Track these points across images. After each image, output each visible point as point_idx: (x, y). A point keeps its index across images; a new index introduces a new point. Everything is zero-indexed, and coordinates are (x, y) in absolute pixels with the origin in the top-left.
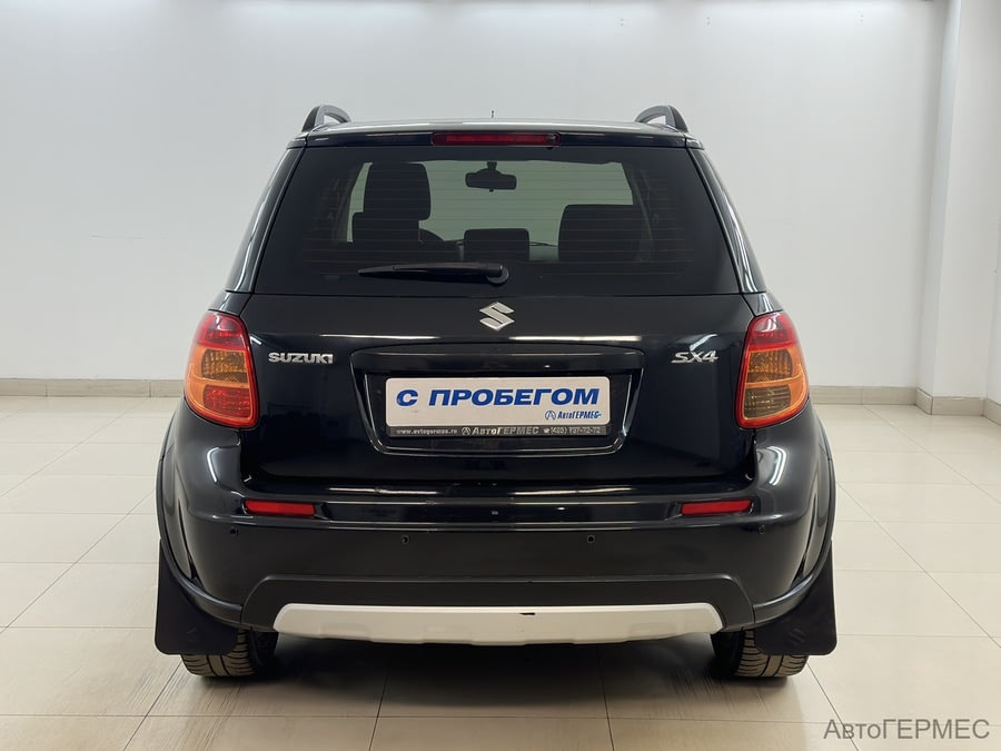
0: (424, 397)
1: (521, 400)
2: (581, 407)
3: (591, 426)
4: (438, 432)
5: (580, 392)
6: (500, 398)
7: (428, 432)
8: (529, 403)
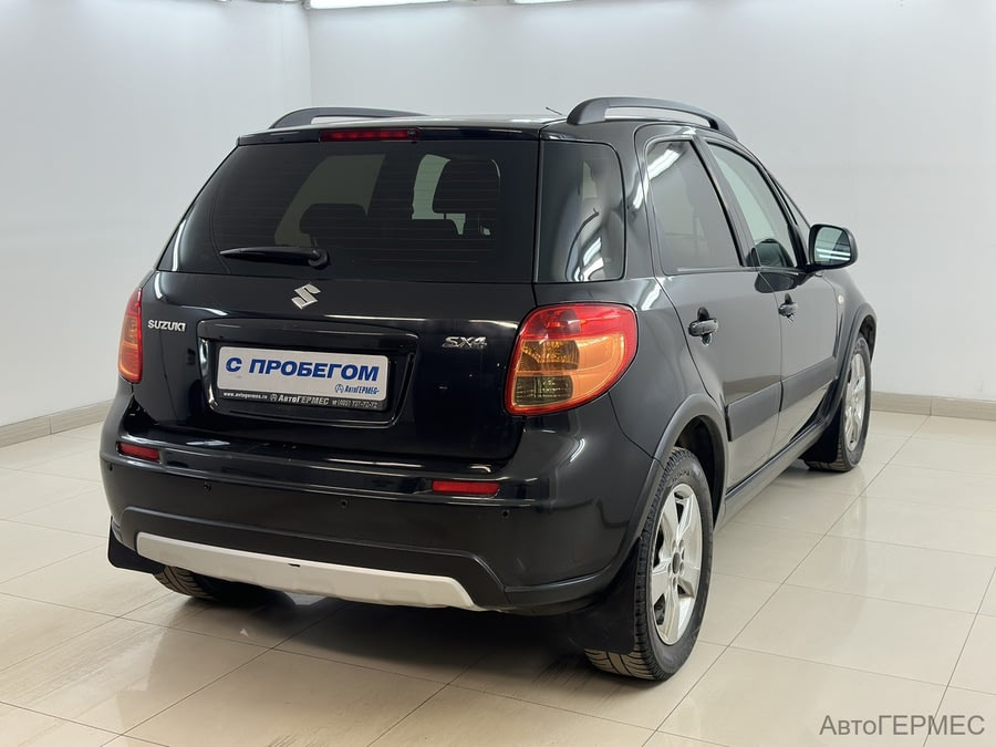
0: (246, 366)
1: (317, 371)
2: (364, 383)
3: (370, 401)
4: (253, 396)
5: (364, 368)
6: (302, 370)
7: (246, 396)
8: (324, 376)
